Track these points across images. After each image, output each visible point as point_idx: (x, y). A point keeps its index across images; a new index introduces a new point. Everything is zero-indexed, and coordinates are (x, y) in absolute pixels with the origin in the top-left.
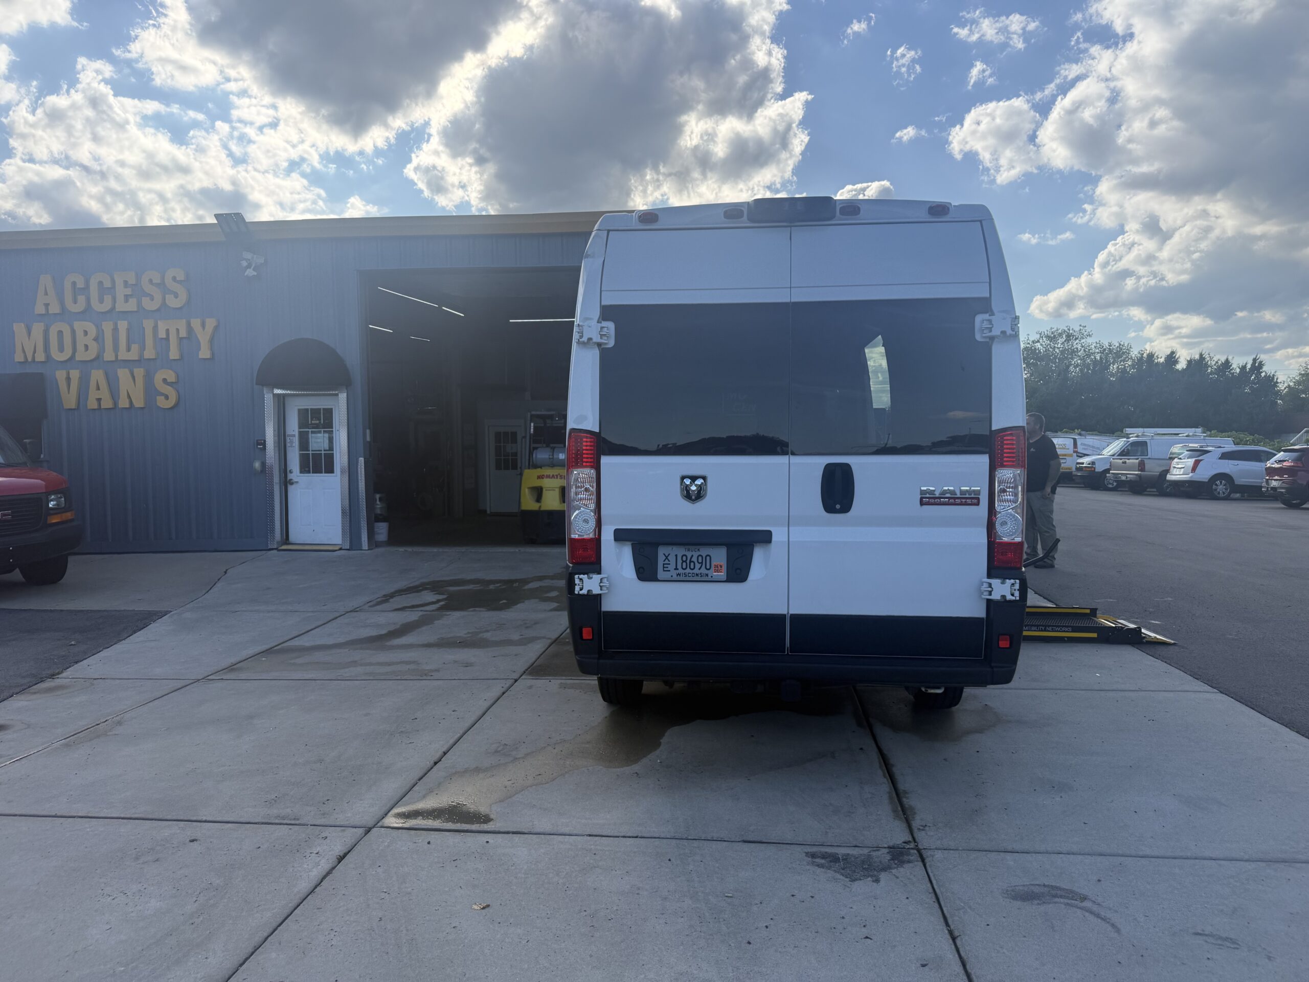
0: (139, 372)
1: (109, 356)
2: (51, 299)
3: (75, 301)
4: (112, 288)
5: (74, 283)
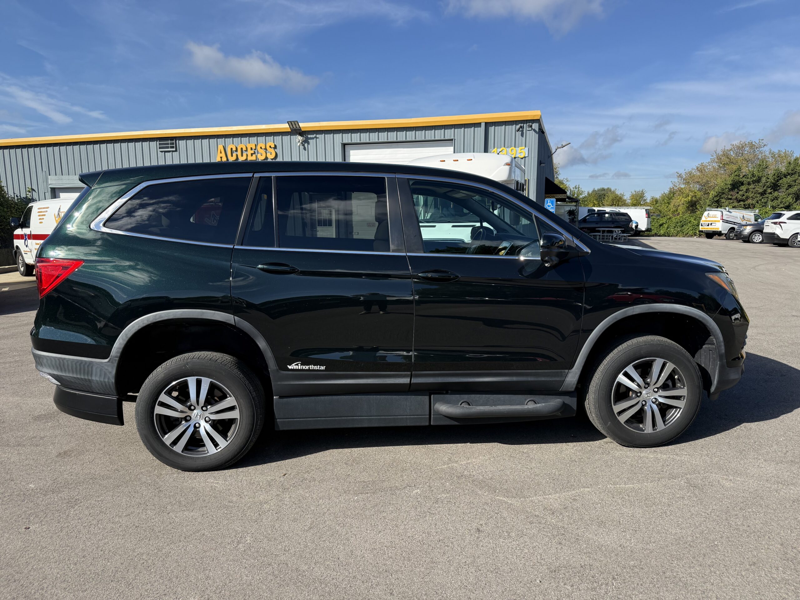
2: (223, 155)
3: (232, 156)
4: (246, 151)
5: (232, 149)
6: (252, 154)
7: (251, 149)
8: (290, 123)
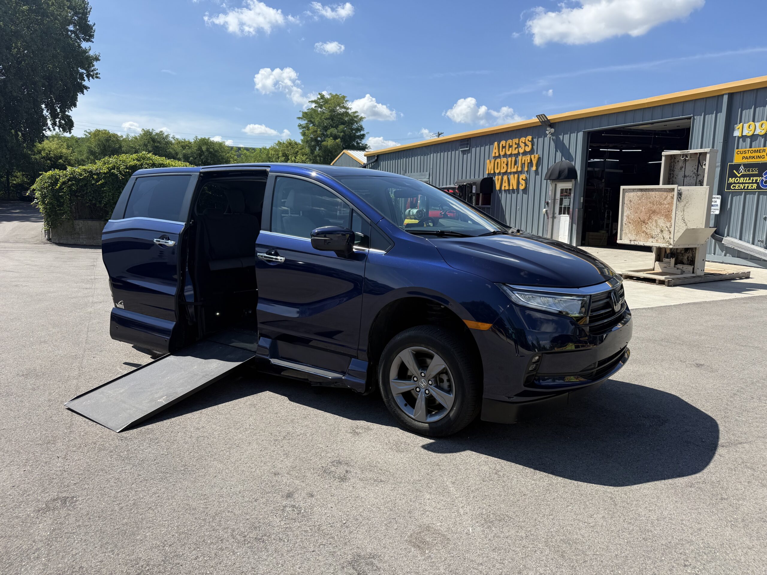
0: (516, 176)
1: (509, 171)
2: (497, 151)
3: (502, 151)
4: (512, 146)
5: (503, 144)
6: (516, 148)
7: (516, 144)
8: (538, 116)
